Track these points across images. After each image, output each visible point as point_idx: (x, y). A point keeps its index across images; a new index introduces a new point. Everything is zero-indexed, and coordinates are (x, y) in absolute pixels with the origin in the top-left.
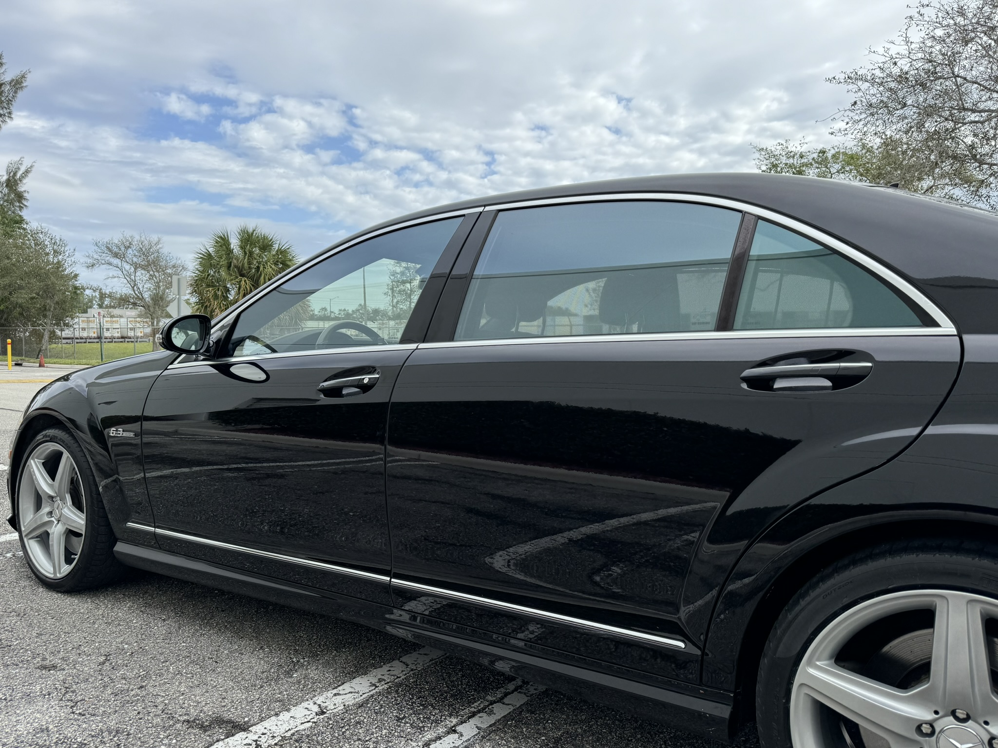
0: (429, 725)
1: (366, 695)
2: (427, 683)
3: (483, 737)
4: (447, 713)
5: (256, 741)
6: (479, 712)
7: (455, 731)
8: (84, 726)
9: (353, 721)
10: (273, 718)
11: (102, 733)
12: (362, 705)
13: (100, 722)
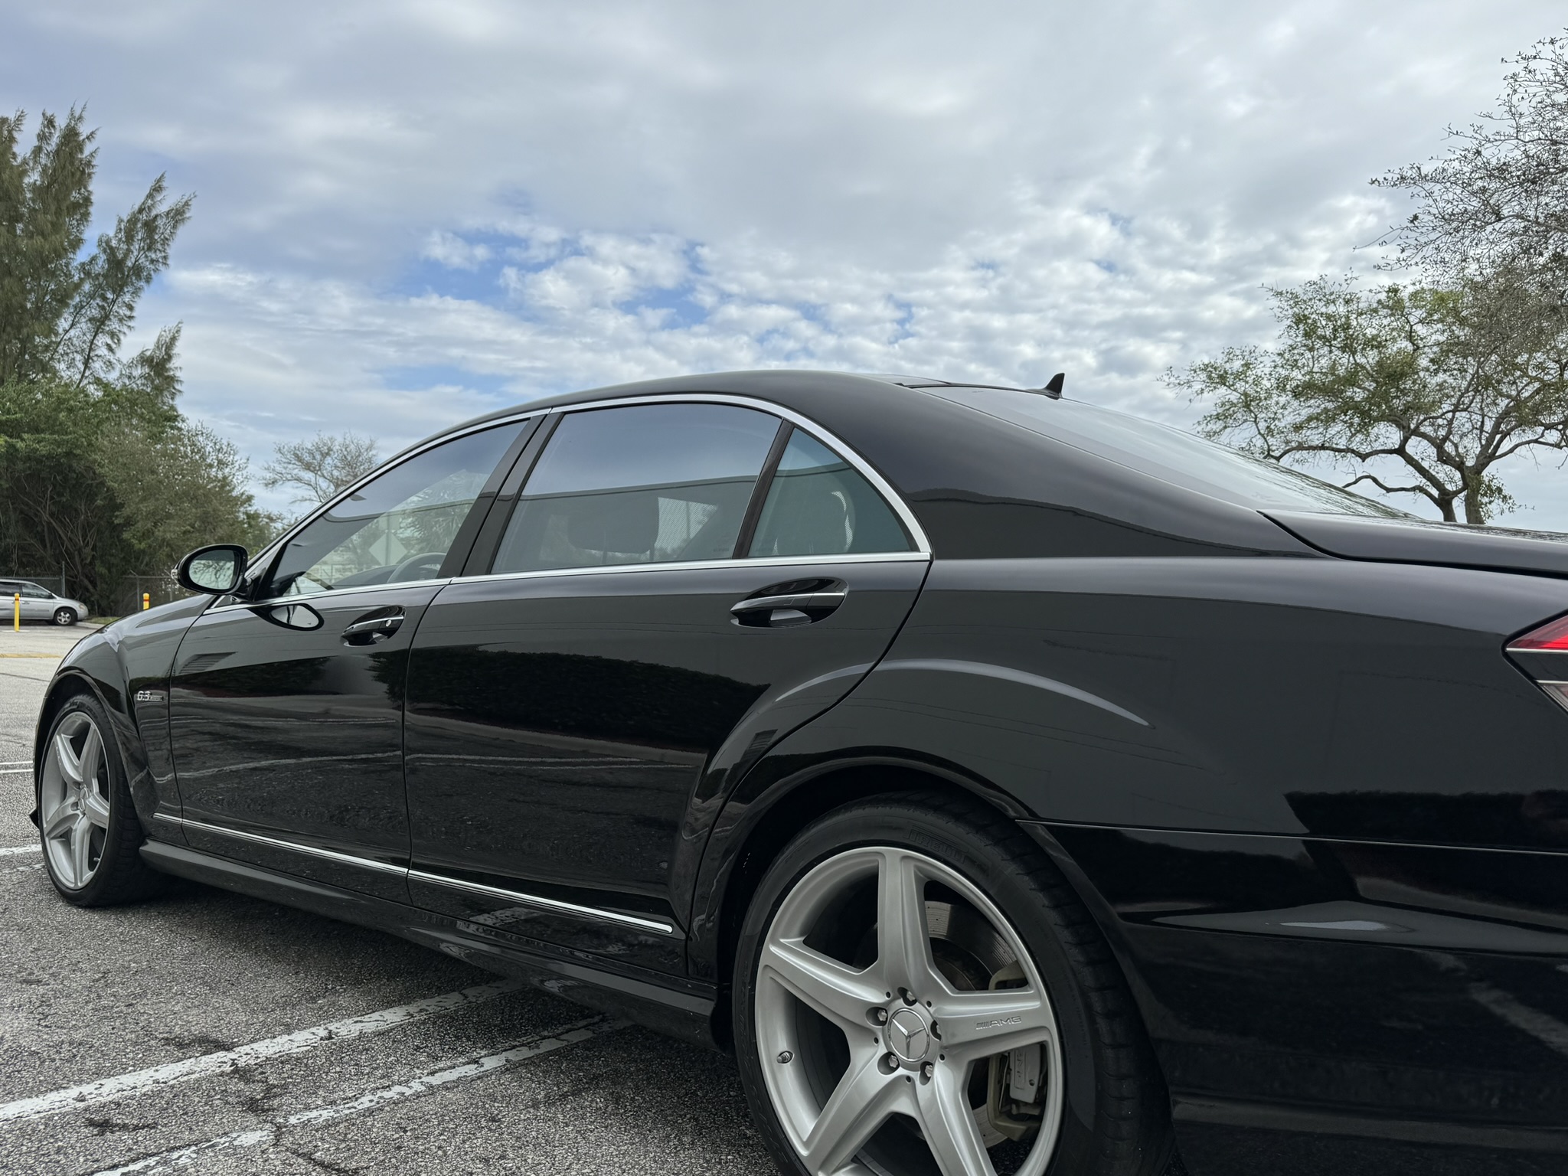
0: (450, 1055)
1: (394, 1024)
2: (478, 1016)
3: (507, 1069)
4: (480, 1045)
5: (233, 1060)
6: (523, 1045)
7: (477, 1062)
8: (45, 1037)
9: (360, 1047)
10: (267, 1040)
11: (62, 1044)
12: (383, 1034)
13: (65, 1034)
